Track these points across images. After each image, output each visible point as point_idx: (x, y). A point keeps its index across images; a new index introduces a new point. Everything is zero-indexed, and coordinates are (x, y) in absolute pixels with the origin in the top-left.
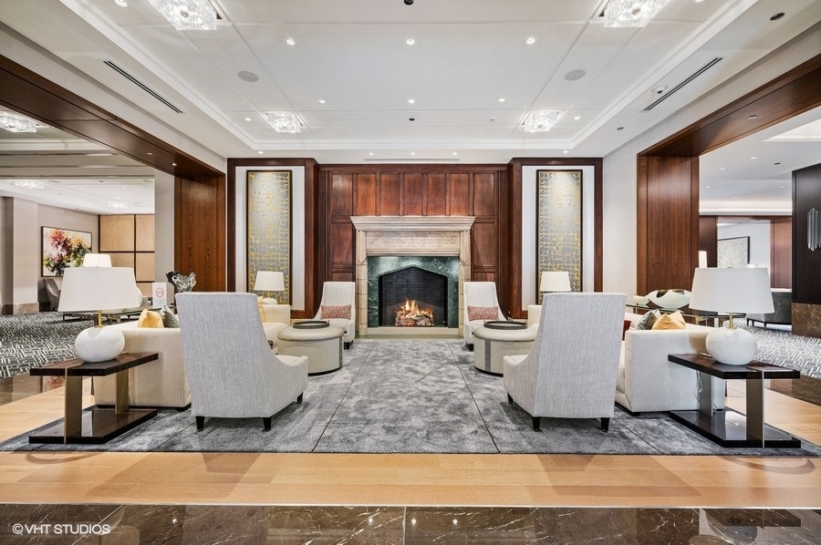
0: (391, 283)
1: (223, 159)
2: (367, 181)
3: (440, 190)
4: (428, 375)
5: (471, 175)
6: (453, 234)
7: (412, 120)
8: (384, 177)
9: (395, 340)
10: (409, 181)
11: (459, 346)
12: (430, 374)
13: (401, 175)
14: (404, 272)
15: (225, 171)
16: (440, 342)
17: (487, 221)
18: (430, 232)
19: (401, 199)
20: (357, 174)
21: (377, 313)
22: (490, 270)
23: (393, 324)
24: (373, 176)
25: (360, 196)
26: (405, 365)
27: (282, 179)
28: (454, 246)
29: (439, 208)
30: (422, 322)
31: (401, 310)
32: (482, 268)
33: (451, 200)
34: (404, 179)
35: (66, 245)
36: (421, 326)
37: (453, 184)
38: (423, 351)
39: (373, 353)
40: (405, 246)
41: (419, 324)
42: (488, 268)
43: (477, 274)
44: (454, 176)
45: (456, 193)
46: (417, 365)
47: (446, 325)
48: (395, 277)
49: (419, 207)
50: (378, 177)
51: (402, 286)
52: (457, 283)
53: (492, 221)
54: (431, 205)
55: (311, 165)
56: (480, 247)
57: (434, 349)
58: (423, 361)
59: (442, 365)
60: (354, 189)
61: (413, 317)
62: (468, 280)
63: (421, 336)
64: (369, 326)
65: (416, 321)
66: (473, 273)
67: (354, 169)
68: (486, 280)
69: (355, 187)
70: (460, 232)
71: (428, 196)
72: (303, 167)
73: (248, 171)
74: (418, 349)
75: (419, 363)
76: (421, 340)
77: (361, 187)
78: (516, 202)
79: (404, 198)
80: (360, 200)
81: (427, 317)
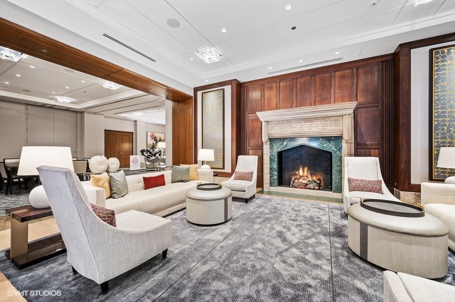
0: (288, 157)
1: (191, 88)
2: (271, 88)
3: (326, 86)
4: (294, 246)
5: (355, 70)
6: (336, 118)
7: (294, 28)
8: (282, 84)
9: (286, 198)
10: (301, 83)
11: (338, 212)
12: (296, 246)
13: (295, 81)
14: (298, 149)
15: (192, 95)
16: (323, 204)
17: (370, 105)
18: (316, 118)
19: (294, 97)
20: (264, 85)
21: (276, 177)
22: (373, 147)
23: (288, 185)
24: (274, 84)
25: (266, 99)
26: (278, 228)
27: (219, 95)
28: (336, 128)
29: (324, 100)
30: (311, 186)
31: (296, 175)
32: (366, 145)
33: (335, 92)
34: (296, 83)
35: (155, 139)
36: (310, 189)
37: (337, 79)
38: (302, 214)
39: (261, 210)
40: (296, 130)
41: (308, 187)
42: (372, 145)
43: (360, 150)
44: (338, 73)
45: (340, 87)
46: (289, 229)
47: (331, 190)
48: (291, 153)
49: (308, 101)
50: (278, 85)
51: (297, 159)
52: (341, 157)
53: (376, 105)
54: (318, 99)
55: (234, 84)
56: (363, 128)
57: (314, 212)
58: (297, 226)
59: (314, 235)
60: (263, 95)
61: (304, 182)
62: (351, 155)
63: (309, 197)
64: (271, 186)
65: (306, 185)
66: (356, 149)
67: (262, 83)
68: (370, 155)
69: (262, 94)
70: (342, 116)
71: (315, 92)
72: (230, 86)
73: (202, 93)
74: (299, 211)
75: (293, 228)
76: (307, 201)
77: (267, 93)
78: (403, 84)
79: (296, 96)
80: (266, 102)
81: (315, 182)
